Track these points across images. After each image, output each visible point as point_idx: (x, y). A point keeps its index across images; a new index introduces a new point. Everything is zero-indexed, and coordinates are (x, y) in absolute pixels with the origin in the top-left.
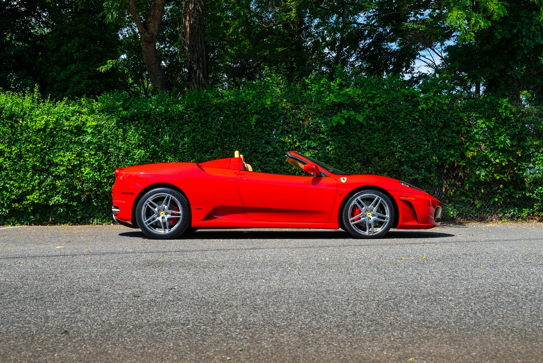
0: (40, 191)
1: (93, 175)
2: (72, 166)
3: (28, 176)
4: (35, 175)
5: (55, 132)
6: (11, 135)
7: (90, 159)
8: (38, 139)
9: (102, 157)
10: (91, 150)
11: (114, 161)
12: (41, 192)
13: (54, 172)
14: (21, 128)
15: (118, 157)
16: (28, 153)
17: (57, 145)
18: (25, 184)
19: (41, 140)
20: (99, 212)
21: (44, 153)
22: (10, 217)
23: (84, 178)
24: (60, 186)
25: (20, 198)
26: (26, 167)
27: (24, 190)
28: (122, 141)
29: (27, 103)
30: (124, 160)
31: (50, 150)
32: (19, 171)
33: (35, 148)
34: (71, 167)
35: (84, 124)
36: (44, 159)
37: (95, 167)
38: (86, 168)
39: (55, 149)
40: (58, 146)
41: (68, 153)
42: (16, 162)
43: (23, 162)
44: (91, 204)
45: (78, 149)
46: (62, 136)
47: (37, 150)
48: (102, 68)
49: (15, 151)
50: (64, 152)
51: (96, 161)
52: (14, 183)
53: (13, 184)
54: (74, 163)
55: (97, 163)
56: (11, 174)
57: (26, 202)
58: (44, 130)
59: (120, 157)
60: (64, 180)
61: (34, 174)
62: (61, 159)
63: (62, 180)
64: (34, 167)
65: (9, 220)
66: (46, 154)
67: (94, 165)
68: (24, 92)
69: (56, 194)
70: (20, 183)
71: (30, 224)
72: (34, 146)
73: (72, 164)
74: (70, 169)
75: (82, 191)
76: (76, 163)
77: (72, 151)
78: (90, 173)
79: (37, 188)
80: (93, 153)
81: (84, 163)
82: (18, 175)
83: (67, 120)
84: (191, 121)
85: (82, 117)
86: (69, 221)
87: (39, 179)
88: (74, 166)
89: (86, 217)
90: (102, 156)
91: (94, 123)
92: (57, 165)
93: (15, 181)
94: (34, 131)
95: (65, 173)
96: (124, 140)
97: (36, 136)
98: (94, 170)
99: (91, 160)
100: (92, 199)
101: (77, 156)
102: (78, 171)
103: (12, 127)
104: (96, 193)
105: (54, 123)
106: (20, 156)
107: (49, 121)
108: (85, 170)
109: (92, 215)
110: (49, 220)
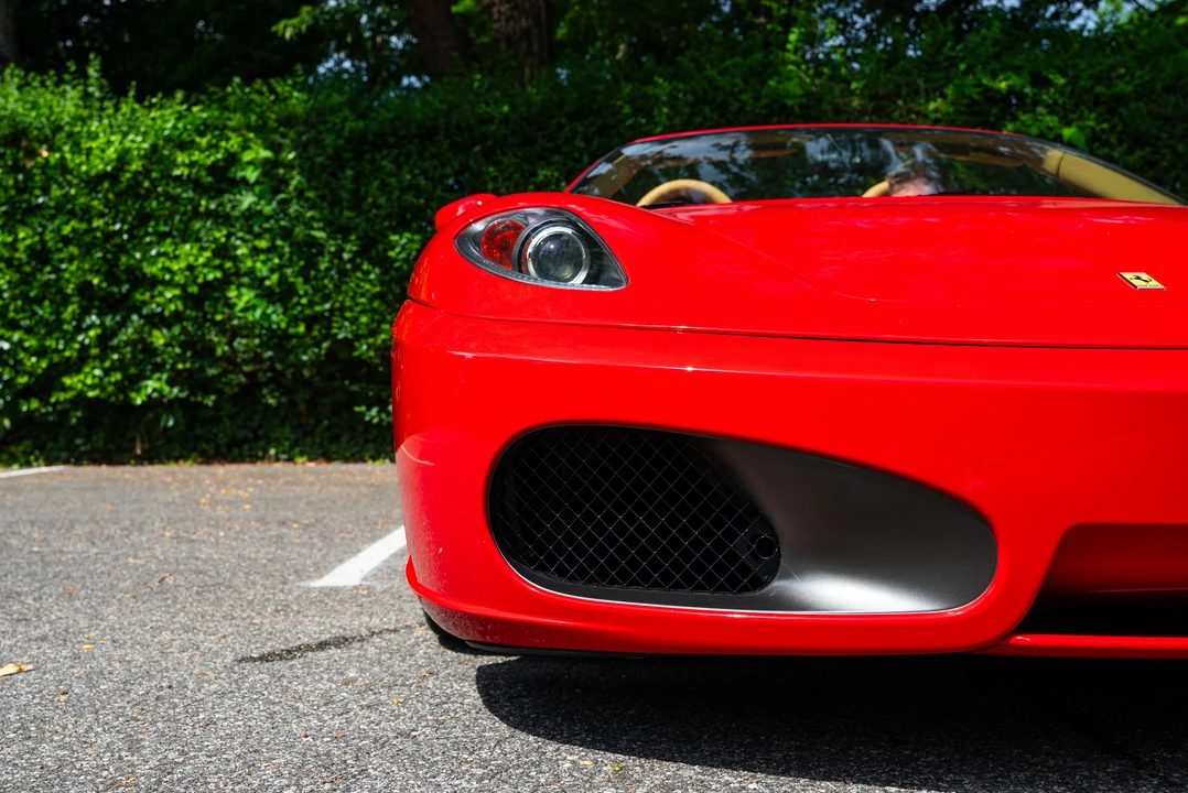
0: (102, 361)
1: (264, 313)
2: (200, 286)
3: (67, 315)
4: (89, 314)
5: (147, 184)
6: (13, 192)
7: (254, 262)
8: (95, 203)
9: (290, 259)
10: (258, 236)
11: (328, 269)
12: (107, 364)
13: (145, 303)
14: (43, 173)
15: (340, 258)
16: (66, 245)
17: (152, 223)
18: (57, 340)
19: (106, 206)
20: (282, 424)
21: (116, 245)
22: (18, 441)
23: (235, 322)
24: (167, 345)
25: (45, 384)
26: (60, 291)
27: (56, 358)
28: (351, 209)
29: (67, 103)
30: (357, 268)
31: (132, 237)
32: (39, 301)
33: (87, 232)
34: (194, 289)
35: (232, 159)
36: (114, 264)
37: (269, 287)
38: (244, 290)
39: (147, 234)
40: (157, 224)
41: (187, 247)
42: (28, 274)
43: (50, 273)
44: (258, 399)
45: (217, 235)
46: (168, 196)
47: (95, 237)
48: (285, 27)
49: (28, 242)
50: (176, 245)
51: (272, 271)
52: (25, 337)
53: (21, 341)
54: (205, 275)
55: (275, 277)
56: (16, 311)
57: (62, 396)
58: (113, 177)
59: (346, 256)
60: (176, 330)
61: (85, 311)
62: (168, 264)
63: (169, 327)
64: (85, 289)
65: (13, 449)
66: (122, 249)
67: (268, 283)
68: (59, 75)
69: (153, 371)
70: (43, 338)
71: (78, 463)
72: (83, 226)
73: (200, 280)
74: (192, 295)
75: (230, 360)
76: (210, 277)
77: (198, 240)
78: (254, 308)
79: (95, 351)
80: (263, 244)
81: (238, 274)
82: (34, 313)
83: (184, 146)
84: (558, 150)
85: (228, 139)
86: (194, 449)
87: (100, 326)
88: (206, 285)
89: (245, 441)
90: (291, 253)
91: (266, 154)
92: (153, 283)
93: (29, 331)
94: (83, 181)
95: (181, 307)
96: (357, 203)
97: (89, 194)
98: (268, 295)
99: (258, 265)
100: (260, 385)
101: (216, 254)
102: (217, 300)
103: (16, 168)
104: (272, 368)
105: (145, 157)
106: (40, 255)
107: (128, 151)
108: (239, 296)
109: (261, 432)
110: (133, 448)
